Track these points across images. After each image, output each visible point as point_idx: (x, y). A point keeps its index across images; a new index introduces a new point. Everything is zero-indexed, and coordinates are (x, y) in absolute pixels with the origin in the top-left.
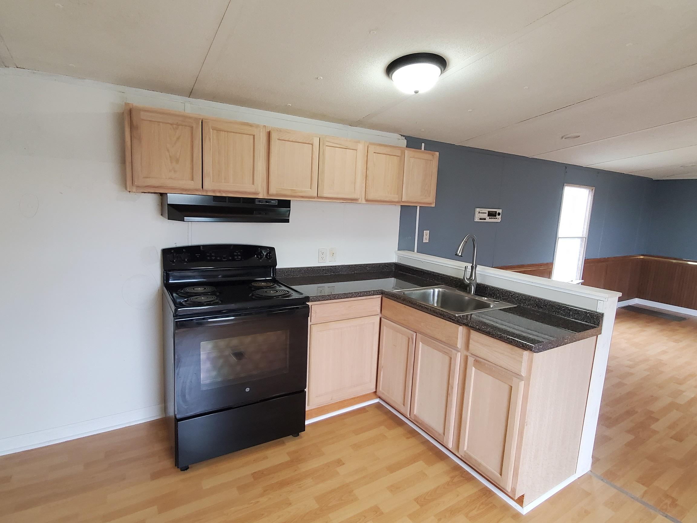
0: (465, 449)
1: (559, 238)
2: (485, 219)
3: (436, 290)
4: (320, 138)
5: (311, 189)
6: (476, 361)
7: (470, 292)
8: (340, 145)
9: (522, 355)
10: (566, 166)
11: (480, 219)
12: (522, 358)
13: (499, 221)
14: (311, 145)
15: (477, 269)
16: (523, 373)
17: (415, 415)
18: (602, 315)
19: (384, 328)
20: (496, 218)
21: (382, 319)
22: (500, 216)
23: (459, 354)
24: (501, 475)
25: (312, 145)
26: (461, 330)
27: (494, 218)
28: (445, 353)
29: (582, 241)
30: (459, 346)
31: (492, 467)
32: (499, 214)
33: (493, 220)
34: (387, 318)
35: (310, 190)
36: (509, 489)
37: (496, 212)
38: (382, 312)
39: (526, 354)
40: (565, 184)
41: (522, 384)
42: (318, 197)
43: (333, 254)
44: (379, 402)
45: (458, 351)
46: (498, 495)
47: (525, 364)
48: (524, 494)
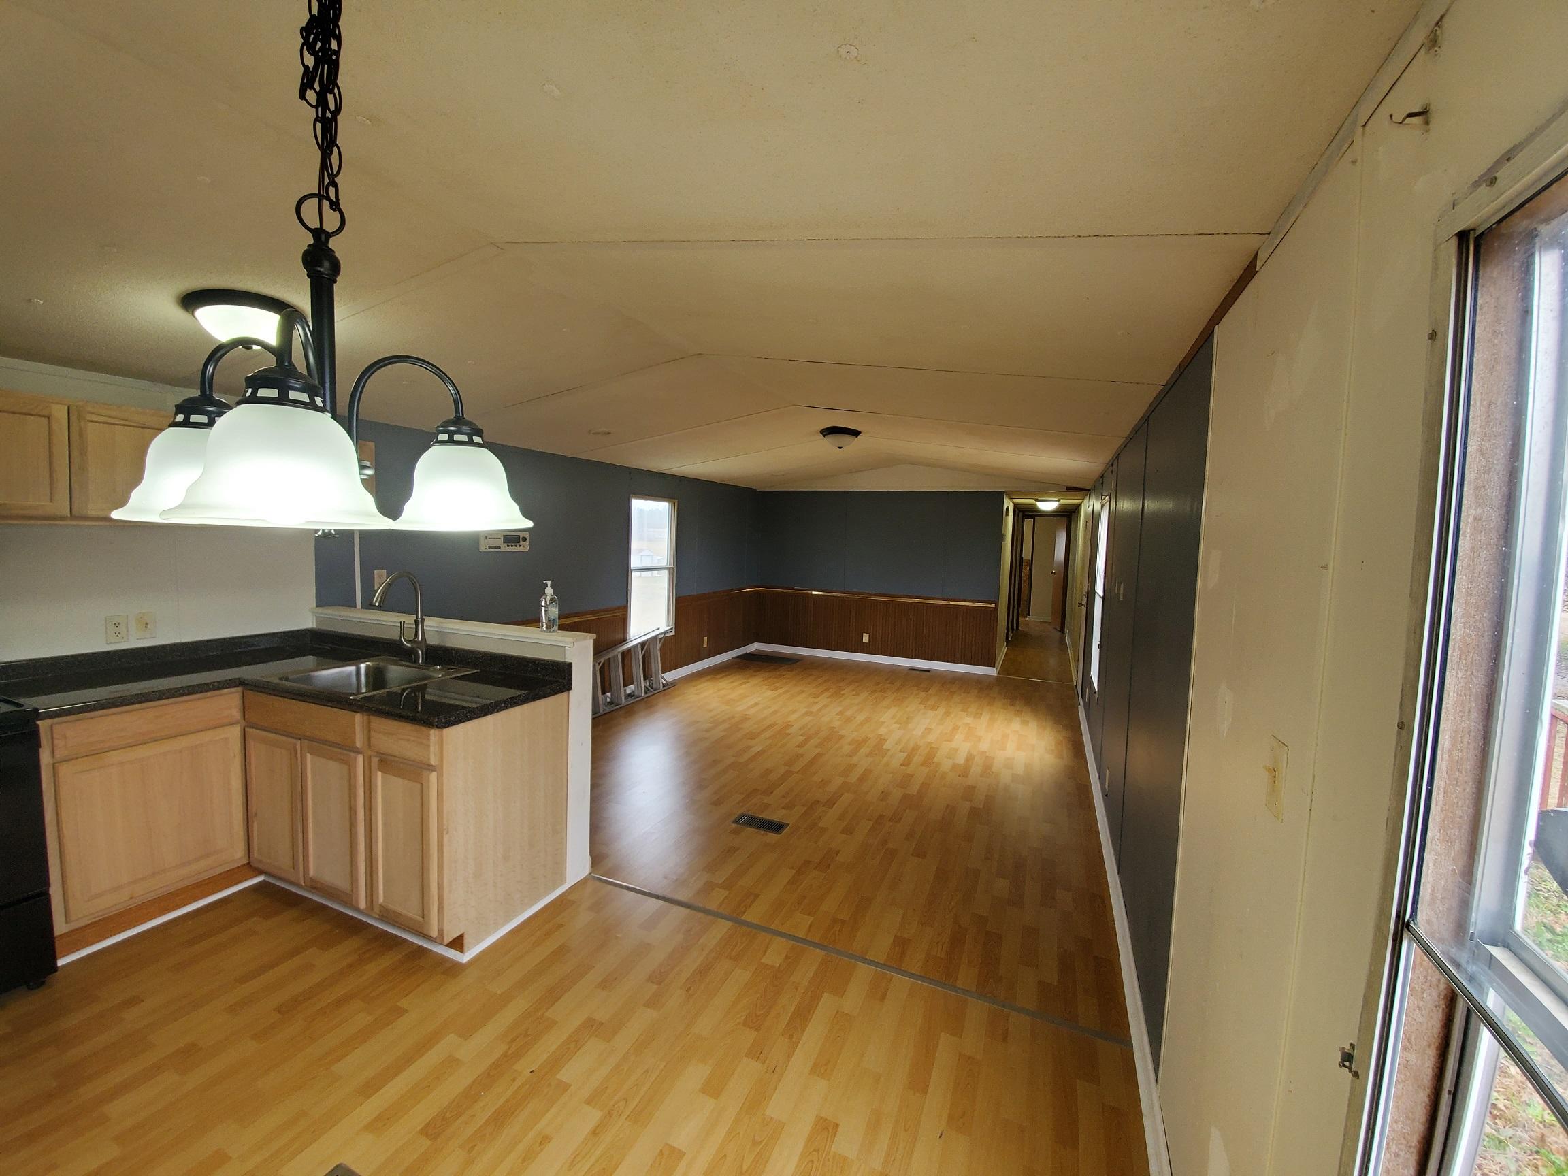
0: (381, 900)
1: (632, 570)
2: (499, 548)
3: (363, 666)
4: (69, 407)
5: (51, 502)
6: (381, 761)
7: (416, 660)
8: (126, 420)
9: (428, 736)
10: (631, 471)
11: (489, 548)
12: (429, 740)
13: (527, 549)
14: (47, 419)
15: (425, 623)
16: (433, 762)
17: (311, 878)
18: (570, 665)
19: (251, 745)
20: (520, 546)
21: (247, 729)
22: (527, 543)
23: (360, 758)
24: (423, 918)
25: (49, 418)
26: (358, 718)
27: (516, 546)
28: (342, 761)
29: (669, 574)
30: (358, 744)
31: (410, 911)
32: (524, 539)
33: (514, 549)
34: (254, 727)
35: (51, 504)
36: (434, 934)
37: (519, 536)
38: (246, 717)
39: (434, 733)
40: (631, 495)
41: (434, 776)
42: (73, 516)
43: (147, 624)
44: (264, 881)
45: (358, 752)
46: (435, 952)
47: (433, 748)
48: (463, 934)
